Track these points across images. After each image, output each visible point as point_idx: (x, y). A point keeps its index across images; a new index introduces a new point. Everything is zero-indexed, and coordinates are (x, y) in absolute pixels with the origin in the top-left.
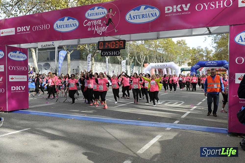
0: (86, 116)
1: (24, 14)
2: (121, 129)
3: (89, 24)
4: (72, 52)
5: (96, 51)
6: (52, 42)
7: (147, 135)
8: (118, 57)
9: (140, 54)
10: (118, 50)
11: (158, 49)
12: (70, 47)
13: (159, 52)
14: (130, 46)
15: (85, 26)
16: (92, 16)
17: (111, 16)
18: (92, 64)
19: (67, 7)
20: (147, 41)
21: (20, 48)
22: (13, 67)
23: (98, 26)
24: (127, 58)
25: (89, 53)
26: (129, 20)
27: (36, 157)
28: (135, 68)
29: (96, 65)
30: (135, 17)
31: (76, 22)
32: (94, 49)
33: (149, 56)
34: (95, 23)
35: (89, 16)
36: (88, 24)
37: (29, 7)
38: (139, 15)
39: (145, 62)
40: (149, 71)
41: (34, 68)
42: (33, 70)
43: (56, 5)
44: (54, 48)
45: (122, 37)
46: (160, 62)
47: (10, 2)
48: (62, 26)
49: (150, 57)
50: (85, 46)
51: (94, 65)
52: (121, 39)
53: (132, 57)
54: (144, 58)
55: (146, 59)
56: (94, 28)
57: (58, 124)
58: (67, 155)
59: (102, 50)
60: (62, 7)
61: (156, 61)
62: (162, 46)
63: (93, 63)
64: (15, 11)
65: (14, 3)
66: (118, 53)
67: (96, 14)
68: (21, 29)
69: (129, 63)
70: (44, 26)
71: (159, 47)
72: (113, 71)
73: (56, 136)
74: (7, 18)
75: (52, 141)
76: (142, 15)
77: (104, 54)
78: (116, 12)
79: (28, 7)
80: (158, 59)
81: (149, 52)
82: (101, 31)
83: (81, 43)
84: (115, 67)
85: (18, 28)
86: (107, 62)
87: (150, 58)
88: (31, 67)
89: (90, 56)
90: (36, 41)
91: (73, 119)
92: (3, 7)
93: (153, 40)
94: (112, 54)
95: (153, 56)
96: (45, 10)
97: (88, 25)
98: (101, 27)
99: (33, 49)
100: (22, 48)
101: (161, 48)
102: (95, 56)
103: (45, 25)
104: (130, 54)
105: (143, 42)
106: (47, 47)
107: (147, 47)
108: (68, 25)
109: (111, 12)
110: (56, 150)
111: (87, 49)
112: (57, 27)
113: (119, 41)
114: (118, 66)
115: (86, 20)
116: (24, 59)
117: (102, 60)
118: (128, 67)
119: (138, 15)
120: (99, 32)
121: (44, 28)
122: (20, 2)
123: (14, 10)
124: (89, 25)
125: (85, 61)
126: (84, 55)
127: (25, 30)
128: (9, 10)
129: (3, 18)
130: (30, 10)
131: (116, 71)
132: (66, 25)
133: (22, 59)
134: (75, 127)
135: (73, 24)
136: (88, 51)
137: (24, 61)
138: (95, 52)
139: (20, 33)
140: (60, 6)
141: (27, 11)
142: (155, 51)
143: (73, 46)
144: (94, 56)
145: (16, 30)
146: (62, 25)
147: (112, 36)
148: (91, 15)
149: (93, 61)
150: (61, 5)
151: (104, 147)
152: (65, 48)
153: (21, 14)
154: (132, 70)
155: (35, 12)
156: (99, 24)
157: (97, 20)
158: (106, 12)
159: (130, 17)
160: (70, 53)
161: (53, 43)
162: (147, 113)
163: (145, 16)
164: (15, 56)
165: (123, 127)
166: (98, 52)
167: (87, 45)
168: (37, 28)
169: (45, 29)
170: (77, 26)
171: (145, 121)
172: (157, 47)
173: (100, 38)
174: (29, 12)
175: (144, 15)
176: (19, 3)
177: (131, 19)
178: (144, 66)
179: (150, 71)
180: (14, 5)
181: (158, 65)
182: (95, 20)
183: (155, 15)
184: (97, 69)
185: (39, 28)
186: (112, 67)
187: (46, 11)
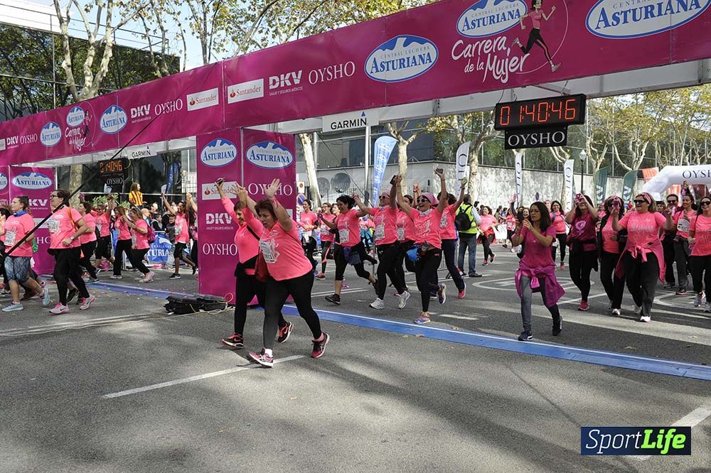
0: (456, 330)
1: (284, 40)
2: (570, 378)
3: (466, 53)
4: (411, 140)
5: (483, 133)
6: (360, 112)
7: (659, 403)
8: (555, 151)
9: (630, 137)
10: (562, 126)
11: (694, 119)
12: (406, 125)
13: (697, 127)
14: (593, 114)
15: (456, 58)
16: (479, 26)
17: (540, 20)
18: (472, 174)
19: (399, 8)
20: (652, 95)
21: (276, 133)
22: (259, 186)
23: (496, 57)
24: (583, 153)
25: (462, 140)
26: (598, 28)
27: (323, 436)
28: (609, 183)
29: (481, 178)
30: (621, 17)
31: (430, 50)
32: (477, 129)
33: (660, 143)
34: (486, 47)
35: (469, 28)
36: (464, 52)
37: (295, 19)
38: (634, 11)
39: (648, 164)
40: (660, 193)
41: (308, 188)
42: (305, 194)
43: (369, 5)
44: (363, 130)
45: (574, 86)
46: (702, 163)
47: (248, 9)
48: (388, 64)
49: (665, 146)
50: (449, 121)
51: (478, 175)
52: (569, 91)
53: (601, 148)
54: (643, 150)
55: (651, 152)
56: (482, 63)
57: (378, 350)
58: (406, 441)
59: (509, 131)
60: (387, 9)
61: (687, 158)
62: (708, 108)
63: (474, 171)
64: (261, 32)
65: (257, 10)
66: (558, 137)
67: (492, 20)
68: (278, 81)
69: (591, 167)
70: (338, 68)
71: (699, 112)
72: (537, 194)
73: (372, 381)
74: (241, 53)
75: (362, 395)
76: (643, 10)
77: (514, 141)
78: (554, 8)
79: (294, 16)
80: (693, 153)
81: (661, 131)
82: (505, 72)
83: (442, 111)
84: (543, 181)
85: (271, 79)
86: (518, 168)
87: (662, 148)
88: (301, 185)
89: (464, 148)
90: (318, 112)
91: (417, 336)
92: (230, 25)
93: (678, 90)
94: (539, 141)
95: (675, 141)
96: (336, 21)
97: (465, 56)
98: (507, 59)
99: (305, 134)
100: (281, 135)
101: (705, 116)
102: (481, 149)
103: (341, 65)
104: (594, 140)
105: (638, 96)
106: (346, 128)
107: (654, 115)
108: (406, 60)
109: (538, 9)
110: (375, 422)
111: (456, 130)
112: (374, 70)
113: (564, 98)
114: (553, 178)
115: (461, 41)
116: (286, 164)
117: (501, 161)
118: (588, 179)
119: (629, 11)
120: (498, 73)
121: (338, 74)
122: (273, 6)
123: (260, 30)
124: (470, 56)
125: (449, 165)
126: (446, 148)
127: (289, 83)
128: (247, 31)
129: (230, 54)
130: (298, 27)
131: (547, 193)
132: (400, 60)
133: (281, 165)
134: (425, 359)
135: (420, 56)
136: (459, 135)
137: (285, 167)
138: (480, 136)
139: (276, 93)
140: (380, 5)
141: (290, 28)
142: (684, 127)
143: (414, 122)
144: (475, 149)
145: (266, 84)
146: (388, 62)
147: (540, 85)
148: (476, 23)
149: (473, 165)
150: (383, 4)
151: (517, 429)
152: (391, 129)
153: (277, 41)
154: (602, 191)
155: (312, 31)
156: (499, 49)
157: (493, 37)
158: (523, 10)
159: (602, 19)
160: (407, 143)
161: (363, 115)
162: (657, 331)
163: (656, 12)
164: (264, 157)
165: (574, 372)
166: (490, 138)
167: (455, 117)
168: (320, 76)
169: (341, 76)
170: (433, 61)
171: (650, 356)
172: (689, 110)
173: (499, 92)
174: (296, 33)
175: (652, 7)
176: (271, 10)
177: (607, 25)
178: (641, 176)
179: (663, 191)
180: (257, 16)
181: (693, 173)
182: (487, 38)
183: (692, 5)
184: (487, 189)
185: (326, 75)
186: (532, 183)
187: (341, 26)
